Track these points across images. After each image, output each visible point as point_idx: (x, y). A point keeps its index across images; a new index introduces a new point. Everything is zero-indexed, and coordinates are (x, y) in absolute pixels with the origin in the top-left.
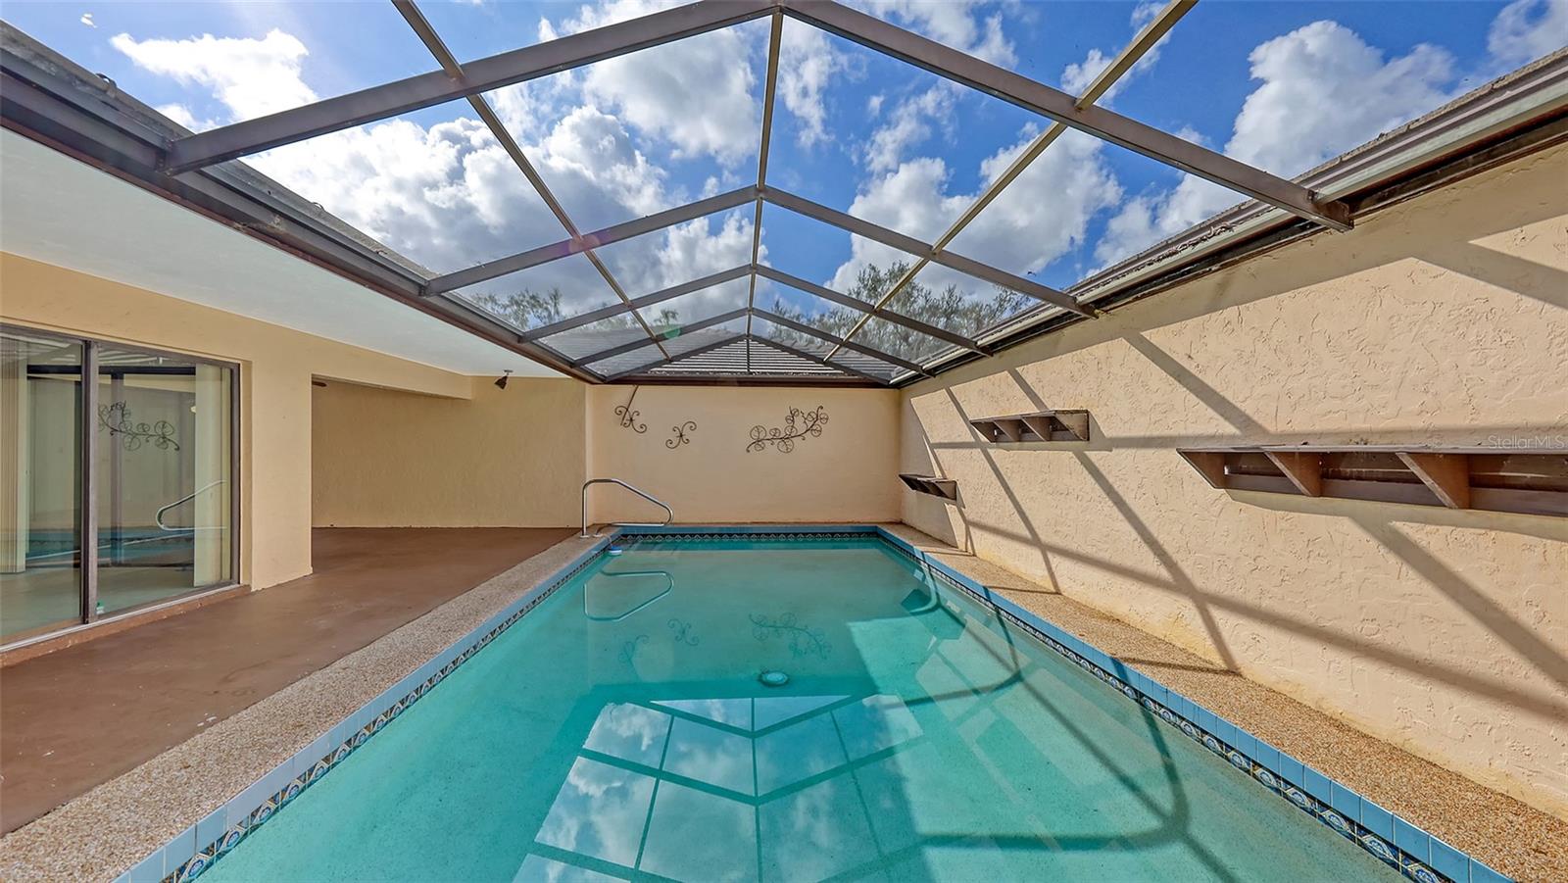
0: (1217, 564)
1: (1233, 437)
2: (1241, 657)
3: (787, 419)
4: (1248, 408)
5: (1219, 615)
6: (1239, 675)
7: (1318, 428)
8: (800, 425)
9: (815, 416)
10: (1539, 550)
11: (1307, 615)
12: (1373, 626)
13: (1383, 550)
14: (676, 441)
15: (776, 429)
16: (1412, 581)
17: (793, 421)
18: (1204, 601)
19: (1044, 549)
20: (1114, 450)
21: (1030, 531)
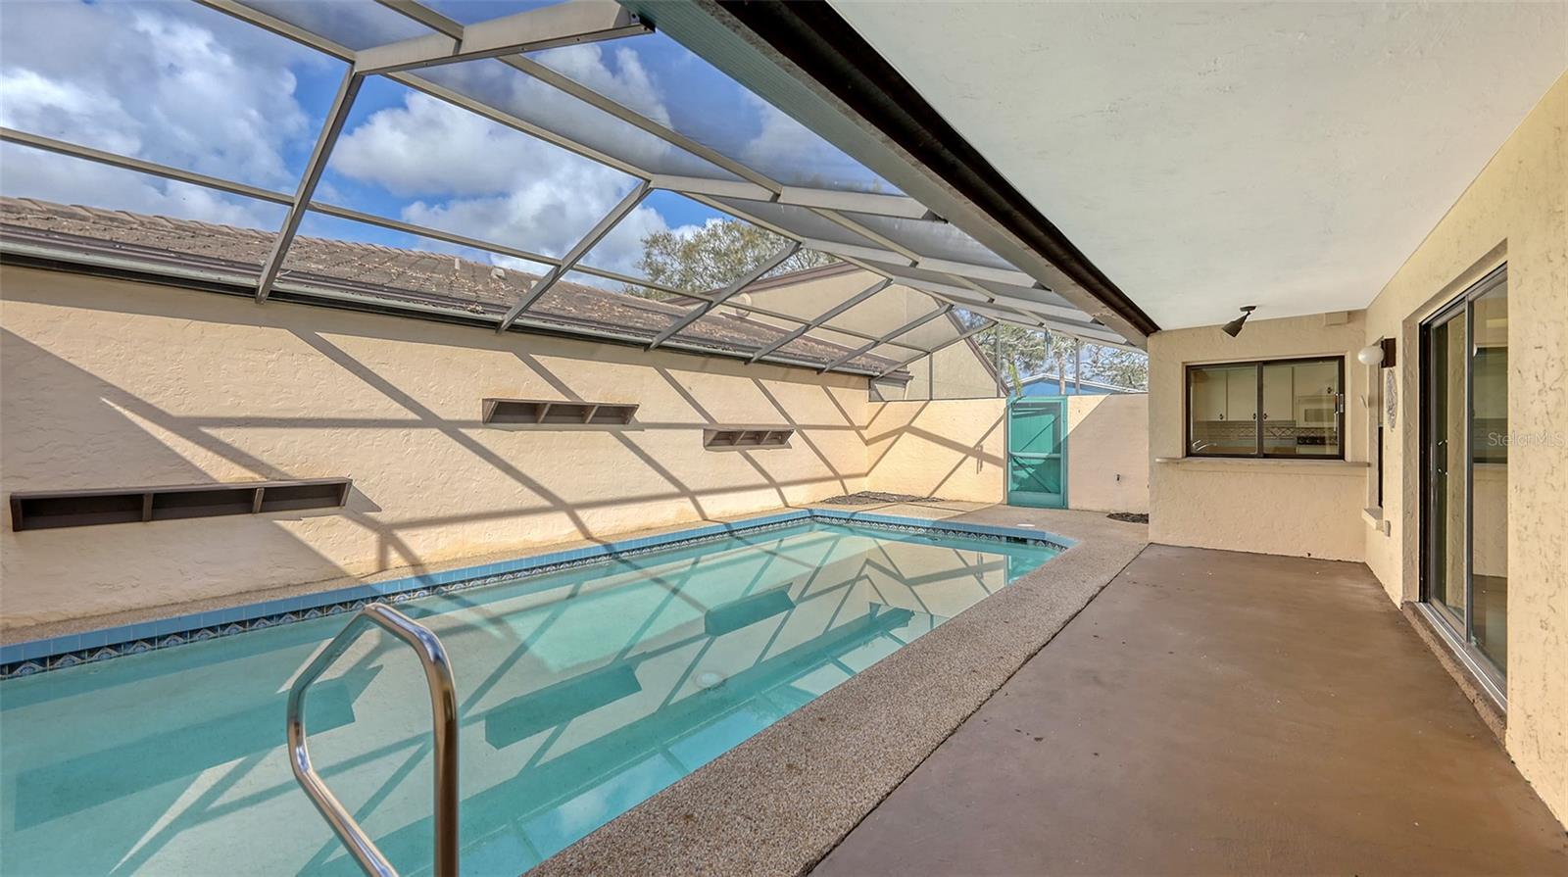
18: (693, 496)
19: (571, 509)
20: (646, 430)
21: (551, 501)
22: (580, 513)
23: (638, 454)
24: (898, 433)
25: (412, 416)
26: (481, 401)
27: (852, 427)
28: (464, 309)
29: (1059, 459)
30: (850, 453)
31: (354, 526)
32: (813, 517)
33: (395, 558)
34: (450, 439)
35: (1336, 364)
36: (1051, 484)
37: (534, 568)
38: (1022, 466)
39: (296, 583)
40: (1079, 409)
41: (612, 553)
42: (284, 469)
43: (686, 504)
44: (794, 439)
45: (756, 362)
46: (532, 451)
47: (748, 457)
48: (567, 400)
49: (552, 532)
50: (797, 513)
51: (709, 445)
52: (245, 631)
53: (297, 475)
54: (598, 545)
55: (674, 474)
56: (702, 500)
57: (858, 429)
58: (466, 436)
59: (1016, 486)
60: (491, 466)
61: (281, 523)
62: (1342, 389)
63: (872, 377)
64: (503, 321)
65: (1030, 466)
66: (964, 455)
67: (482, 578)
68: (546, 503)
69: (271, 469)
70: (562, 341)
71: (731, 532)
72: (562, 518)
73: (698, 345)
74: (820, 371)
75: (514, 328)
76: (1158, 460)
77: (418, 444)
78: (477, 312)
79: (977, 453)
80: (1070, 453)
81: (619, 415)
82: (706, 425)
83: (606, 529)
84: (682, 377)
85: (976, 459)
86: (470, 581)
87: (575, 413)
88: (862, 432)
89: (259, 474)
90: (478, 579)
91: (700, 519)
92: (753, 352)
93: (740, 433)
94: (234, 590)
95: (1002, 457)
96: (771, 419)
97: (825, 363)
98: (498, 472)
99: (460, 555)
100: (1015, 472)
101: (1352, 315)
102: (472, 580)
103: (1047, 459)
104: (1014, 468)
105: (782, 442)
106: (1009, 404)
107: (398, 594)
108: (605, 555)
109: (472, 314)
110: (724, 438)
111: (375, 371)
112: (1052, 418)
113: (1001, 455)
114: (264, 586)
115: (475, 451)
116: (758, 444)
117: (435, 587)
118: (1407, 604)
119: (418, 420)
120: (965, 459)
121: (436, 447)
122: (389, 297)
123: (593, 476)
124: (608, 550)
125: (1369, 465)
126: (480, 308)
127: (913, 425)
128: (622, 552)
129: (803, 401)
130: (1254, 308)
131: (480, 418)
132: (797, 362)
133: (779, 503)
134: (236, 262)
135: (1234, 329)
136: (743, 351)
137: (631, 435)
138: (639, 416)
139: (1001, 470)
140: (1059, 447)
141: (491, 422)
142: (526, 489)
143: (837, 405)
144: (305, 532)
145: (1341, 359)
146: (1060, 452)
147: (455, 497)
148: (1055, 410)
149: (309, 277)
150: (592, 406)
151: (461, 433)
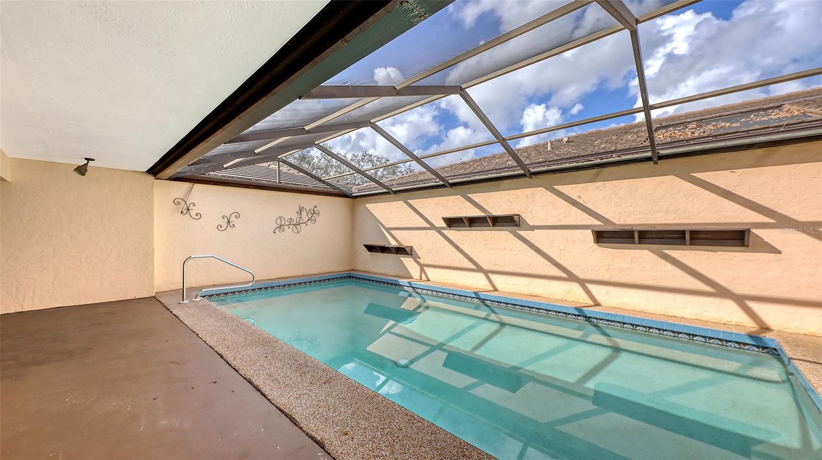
0: (590, 269)
1: (600, 225)
2: (600, 298)
3: (297, 213)
4: (607, 216)
5: (590, 286)
6: (600, 305)
7: (636, 223)
8: (305, 217)
9: (312, 212)
10: (707, 255)
11: (631, 280)
12: (656, 281)
13: (659, 258)
14: (225, 225)
15: (291, 219)
16: (669, 267)
17: (301, 214)
18: (583, 283)
19: (486, 273)
20: (535, 231)
21: (476, 266)
22: (490, 275)
23: (529, 246)
33: (424, 277)
34: (438, 234)
43: (574, 287)
47: (666, 258)
49: (477, 282)
55: (561, 263)
56: (592, 287)
60: (451, 246)
72: (481, 276)
77: (430, 236)
84: (571, 190)
98: (454, 249)
121: (434, 237)
126: (436, 181)
128: (487, 300)
137: (524, 233)
141: (451, 227)
142: (465, 258)
151: (442, 232)
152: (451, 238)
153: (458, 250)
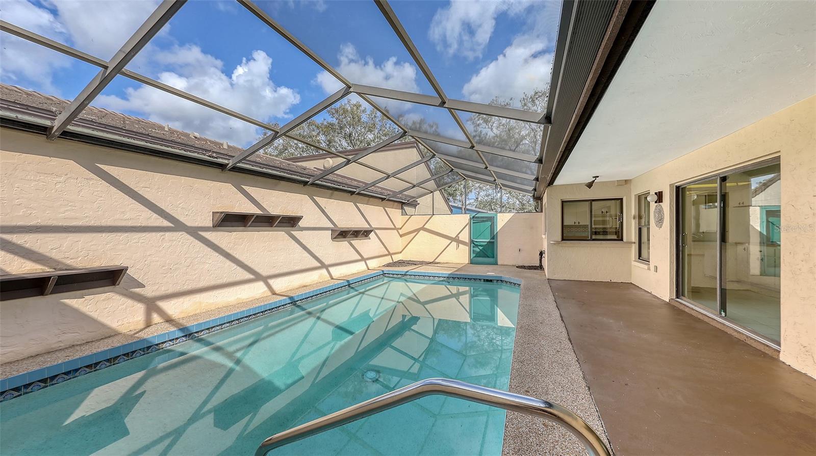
18: (327, 267)
19: (265, 279)
20: (304, 231)
21: (253, 274)
22: (270, 281)
23: (299, 245)
24: (418, 230)
25: (166, 223)
26: (211, 213)
27: (395, 228)
28: (205, 155)
29: (494, 242)
30: (394, 241)
31: (123, 299)
32: (384, 274)
33: (156, 318)
34: (192, 238)
35: (618, 202)
36: (489, 254)
37: (251, 315)
38: (477, 246)
39: (79, 343)
40: (502, 219)
41: (293, 302)
42: (68, 262)
43: (324, 271)
44: (372, 235)
45: (357, 194)
46: (241, 245)
47: (351, 244)
48: (262, 213)
49: (255, 292)
50: (377, 273)
51: (335, 238)
52: (46, 387)
53: (80, 266)
54: (285, 298)
55: (317, 255)
56: (331, 269)
57: (397, 229)
58: (202, 236)
59: (474, 255)
60: (217, 254)
61: (67, 301)
62: (622, 212)
63: (404, 203)
64: (228, 164)
65: (480, 246)
66: (450, 241)
67: (220, 325)
68: (252, 277)
69: (58, 262)
70: (260, 178)
71: (349, 285)
72: (260, 284)
73: (331, 184)
74: (383, 199)
75: (235, 169)
76: (551, 242)
77: (170, 241)
78: (213, 157)
79: (456, 240)
80: (498, 239)
81: (291, 222)
82: (333, 228)
83: (284, 288)
84: (321, 201)
85: (456, 243)
86: (212, 328)
87: (267, 221)
88: (399, 231)
89: (47, 266)
90: (217, 326)
91: (330, 279)
92: (356, 189)
93: (350, 231)
94: (26, 355)
95: (468, 242)
96: (360, 224)
97: (386, 196)
98: (221, 258)
99: (198, 311)
100: (474, 249)
101: (626, 182)
102: (214, 327)
103: (489, 242)
104: (473, 247)
105: (366, 236)
106: (471, 217)
107: (165, 342)
108: (289, 304)
109: (209, 158)
110: (342, 234)
111: (140, 193)
112: (490, 223)
113: (467, 240)
114: (52, 348)
115: (207, 245)
116: (357, 237)
117: (190, 335)
118: (671, 299)
119: (172, 227)
120: (451, 243)
121: (182, 243)
122: (155, 143)
123: (276, 258)
124: (291, 300)
125: (635, 243)
126: (214, 155)
127: (425, 227)
128: (297, 301)
129: (375, 215)
130: (598, 177)
131: (211, 225)
132: (375, 195)
133: (365, 268)
134: (30, 106)
135: (590, 185)
136: (351, 188)
137: (296, 233)
138: (301, 224)
139: (468, 247)
140: (494, 237)
141: (218, 226)
142: (238, 268)
143: (389, 217)
144: (87, 306)
145: (621, 199)
146: (494, 239)
147: (195, 274)
148: (492, 220)
149: (92, 123)
150: (278, 217)
151: (200, 235)
152: (216, 242)
153: (227, 258)
